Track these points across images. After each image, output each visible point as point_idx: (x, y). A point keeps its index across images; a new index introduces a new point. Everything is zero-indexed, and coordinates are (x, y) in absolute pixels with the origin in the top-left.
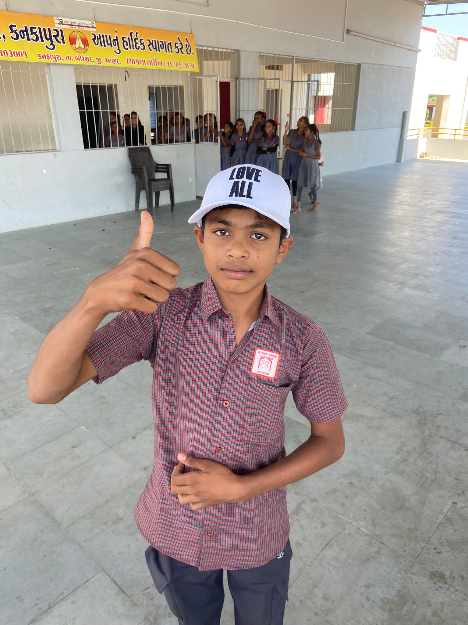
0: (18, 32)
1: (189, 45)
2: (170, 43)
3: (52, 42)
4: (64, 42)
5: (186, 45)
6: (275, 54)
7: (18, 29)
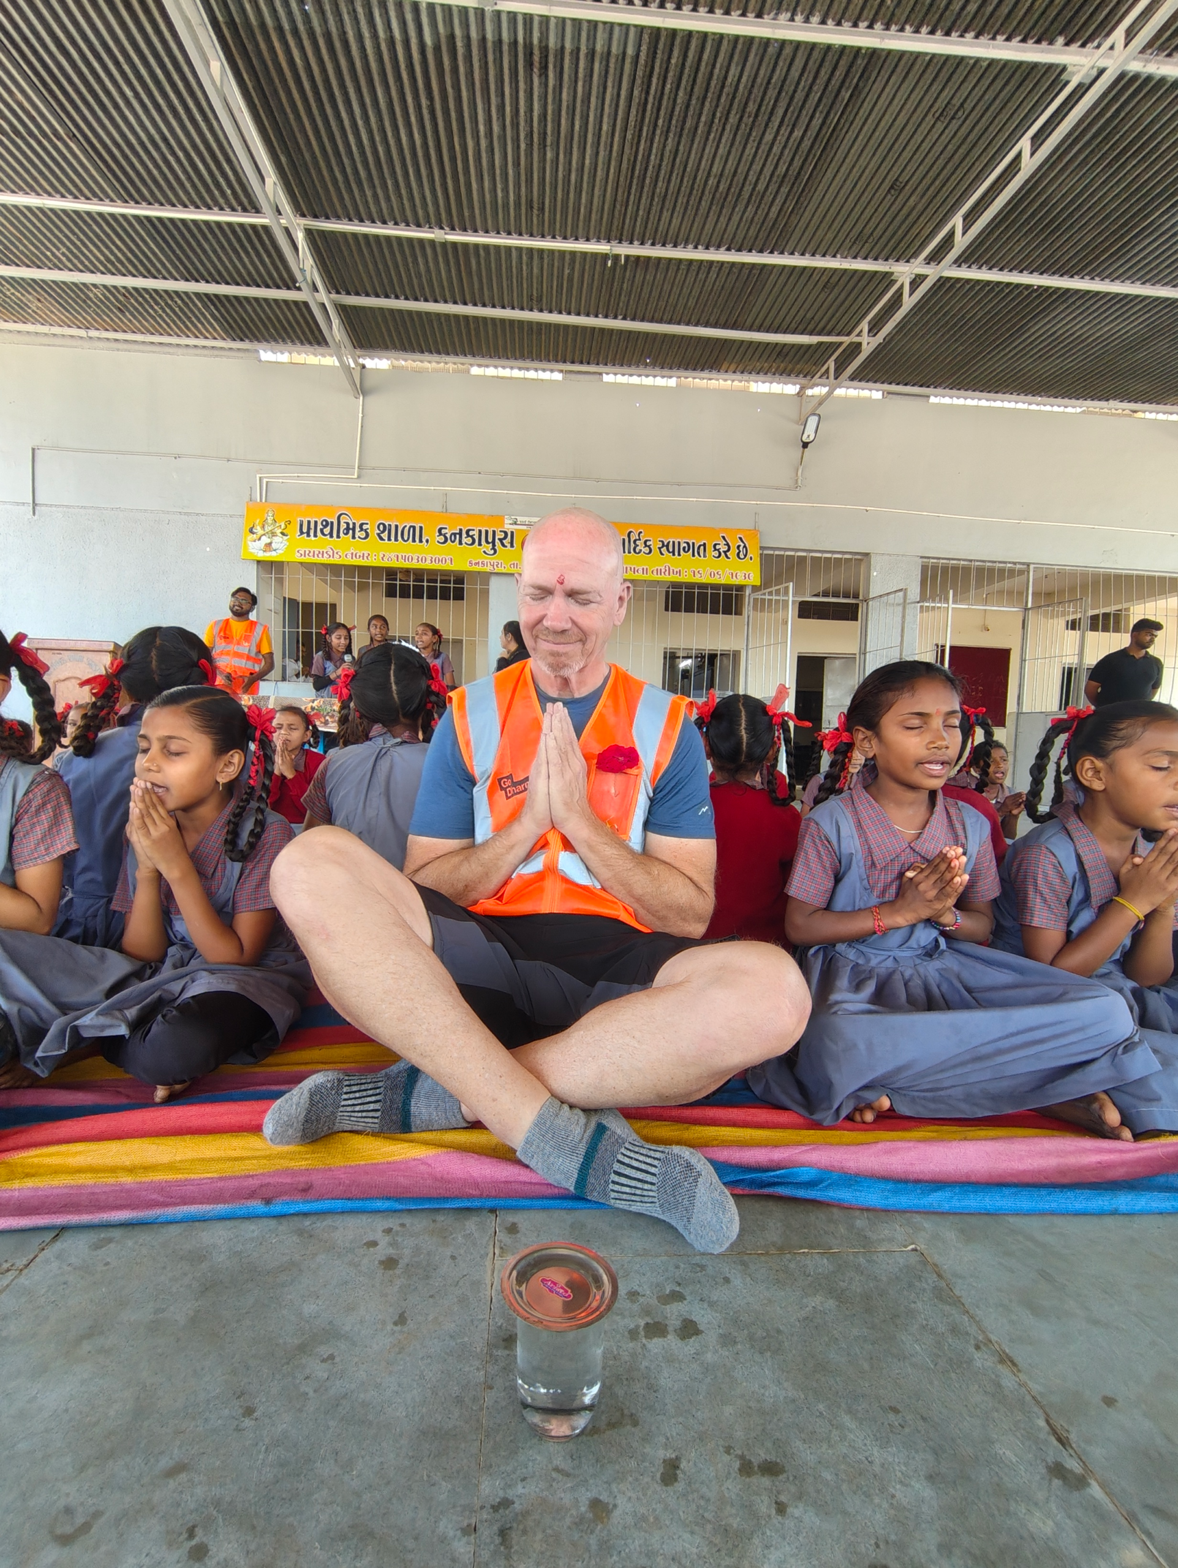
0: (448, 536)
1: (745, 546)
2: (704, 545)
3: (494, 545)
4: (512, 546)
5: (738, 547)
6: (971, 561)
7: (448, 532)
